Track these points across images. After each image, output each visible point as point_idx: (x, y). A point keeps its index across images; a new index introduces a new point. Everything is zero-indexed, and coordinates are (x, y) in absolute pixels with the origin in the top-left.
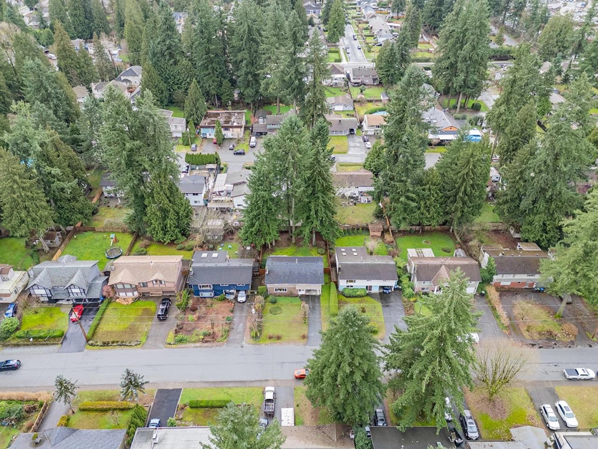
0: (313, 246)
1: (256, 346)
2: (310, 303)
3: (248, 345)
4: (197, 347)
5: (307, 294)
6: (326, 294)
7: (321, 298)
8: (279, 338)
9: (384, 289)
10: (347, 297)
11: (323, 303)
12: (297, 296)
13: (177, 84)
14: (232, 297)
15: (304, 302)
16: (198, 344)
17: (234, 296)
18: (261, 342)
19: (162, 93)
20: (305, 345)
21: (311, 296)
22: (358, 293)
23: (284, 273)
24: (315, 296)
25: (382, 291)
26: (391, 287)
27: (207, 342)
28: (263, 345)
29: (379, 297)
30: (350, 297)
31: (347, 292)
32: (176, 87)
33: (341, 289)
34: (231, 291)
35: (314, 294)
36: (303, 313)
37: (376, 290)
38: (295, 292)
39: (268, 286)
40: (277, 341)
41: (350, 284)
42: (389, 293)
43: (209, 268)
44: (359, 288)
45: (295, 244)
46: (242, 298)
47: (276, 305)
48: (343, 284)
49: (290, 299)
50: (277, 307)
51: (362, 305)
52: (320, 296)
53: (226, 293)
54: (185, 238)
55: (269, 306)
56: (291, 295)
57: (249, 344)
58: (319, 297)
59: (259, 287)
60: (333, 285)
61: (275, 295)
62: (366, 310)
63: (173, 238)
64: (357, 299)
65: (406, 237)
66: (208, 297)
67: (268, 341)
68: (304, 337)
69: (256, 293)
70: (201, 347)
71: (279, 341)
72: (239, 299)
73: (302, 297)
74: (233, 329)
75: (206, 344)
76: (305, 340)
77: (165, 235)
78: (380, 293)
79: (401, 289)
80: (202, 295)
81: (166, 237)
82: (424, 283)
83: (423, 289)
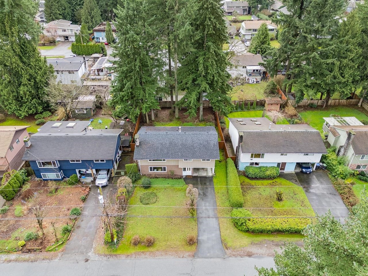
0: (201, 121)
1: (111, 259)
2: (200, 186)
3: (97, 258)
4: (10, 261)
5: (195, 175)
6: (221, 175)
7: (215, 180)
8: (150, 243)
9: (302, 168)
10: (252, 179)
11: (218, 186)
12: (181, 177)
13: (80, 5)
14: (89, 180)
15: (191, 185)
16: (13, 256)
17: (91, 179)
18: (119, 252)
19: (65, 9)
20: (194, 256)
21: (201, 177)
22: (268, 173)
23: (162, 144)
24: (205, 177)
25: (299, 170)
26: (313, 165)
27: (29, 251)
28: (123, 258)
29: (296, 178)
30: (256, 178)
31: (251, 171)
32: (78, 7)
33: (241, 167)
34: (89, 171)
35: (204, 174)
36: (189, 202)
37: (290, 169)
38: (178, 173)
39: (141, 163)
40: (146, 249)
41: (255, 160)
42: (310, 173)
43: (56, 138)
44: (269, 165)
45: (179, 119)
46: (102, 180)
47: (149, 191)
48: (245, 159)
49: (170, 181)
50: (151, 193)
51: (277, 189)
52: (212, 177)
53: (82, 174)
54: (50, 114)
55: (140, 193)
56: (173, 176)
57: (100, 255)
58: (210, 179)
59: (126, 165)
60: (230, 162)
61: (150, 176)
62: (284, 197)
63: (31, 112)
64: (266, 182)
65: (308, 112)
66: (51, 180)
67: (132, 250)
68: (191, 242)
69: (123, 173)
70: (16, 260)
71: (151, 249)
72: (98, 182)
73: (188, 179)
74: (79, 227)
75: (27, 256)
76: (194, 247)
77: (21, 106)
78: (297, 173)
79: (326, 168)
80: (45, 176)
81: (22, 109)
82: (362, 158)
83: (359, 167)
